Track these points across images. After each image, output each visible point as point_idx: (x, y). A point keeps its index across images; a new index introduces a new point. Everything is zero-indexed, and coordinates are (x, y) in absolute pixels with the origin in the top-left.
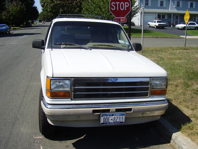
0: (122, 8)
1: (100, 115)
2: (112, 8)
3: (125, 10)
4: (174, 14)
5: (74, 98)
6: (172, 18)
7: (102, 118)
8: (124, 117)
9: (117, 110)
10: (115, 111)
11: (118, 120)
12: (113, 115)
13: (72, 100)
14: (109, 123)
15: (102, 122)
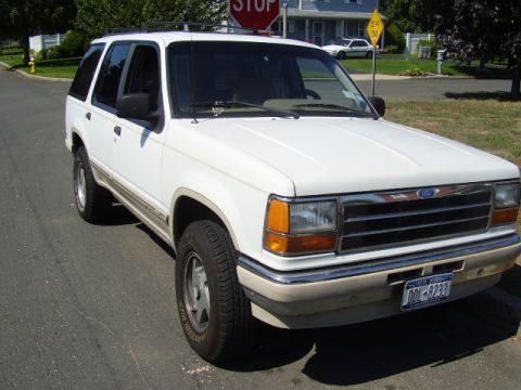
0: (260, 6)
1: (403, 284)
2: (235, 6)
3: (268, 10)
4: (312, 20)
5: (343, 248)
6: (307, 30)
7: (407, 293)
8: (449, 283)
9: (437, 269)
10: (431, 271)
11: (438, 294)
12: (428, 282)
13: (337, 254)
14: (420, 302)
15: (405, 303)
